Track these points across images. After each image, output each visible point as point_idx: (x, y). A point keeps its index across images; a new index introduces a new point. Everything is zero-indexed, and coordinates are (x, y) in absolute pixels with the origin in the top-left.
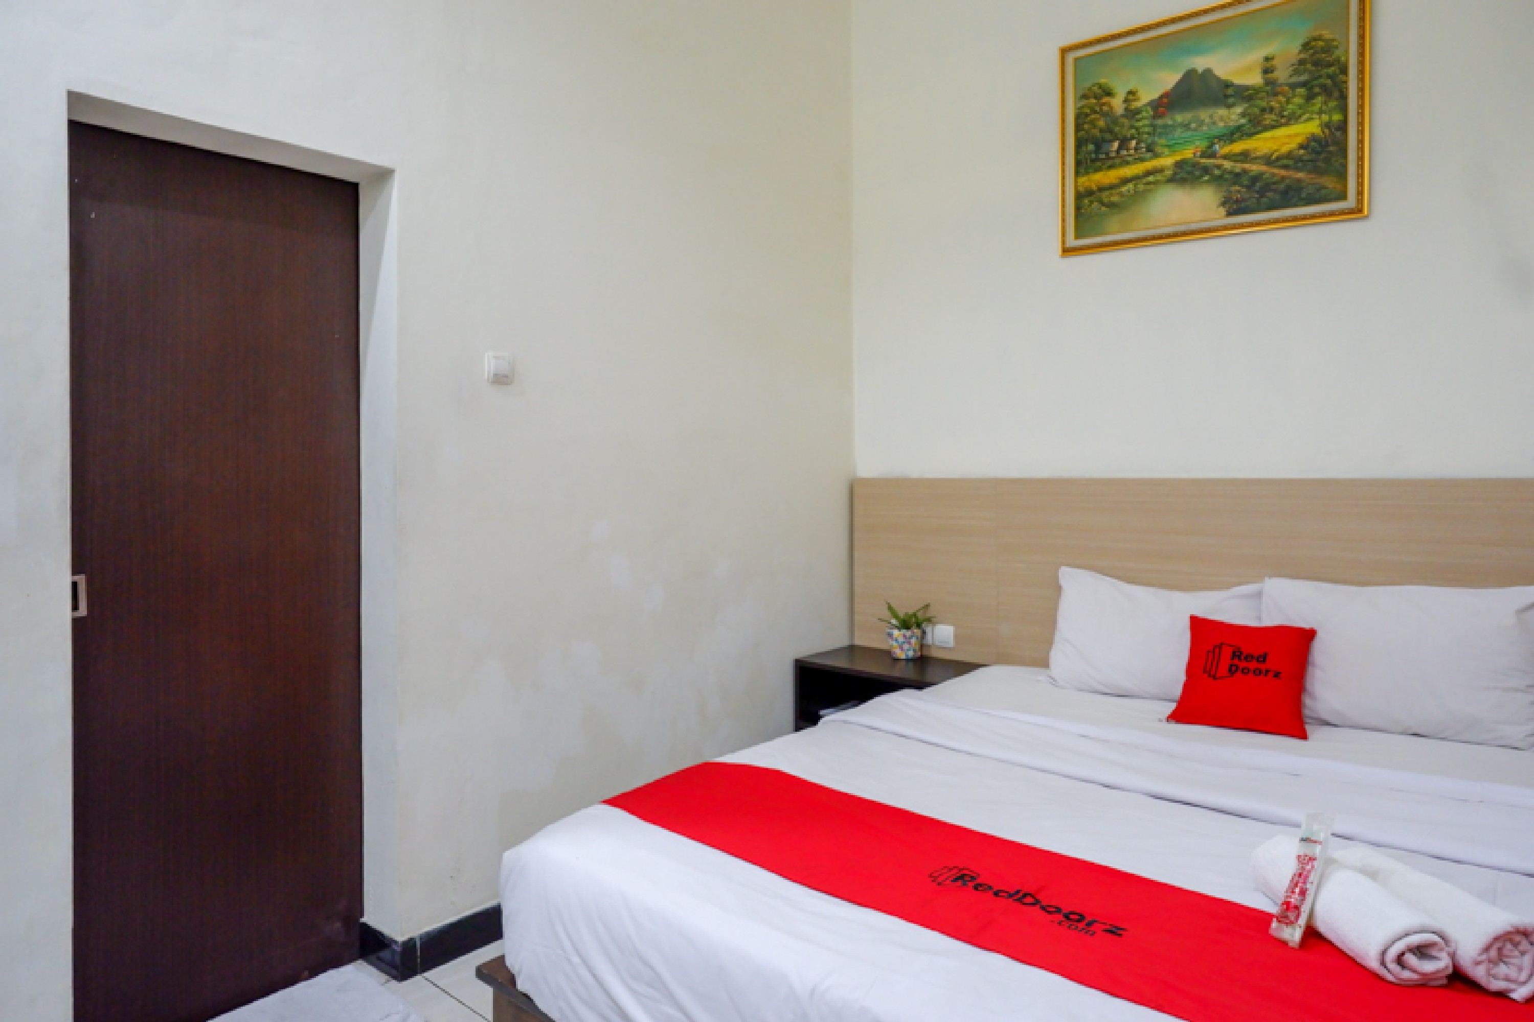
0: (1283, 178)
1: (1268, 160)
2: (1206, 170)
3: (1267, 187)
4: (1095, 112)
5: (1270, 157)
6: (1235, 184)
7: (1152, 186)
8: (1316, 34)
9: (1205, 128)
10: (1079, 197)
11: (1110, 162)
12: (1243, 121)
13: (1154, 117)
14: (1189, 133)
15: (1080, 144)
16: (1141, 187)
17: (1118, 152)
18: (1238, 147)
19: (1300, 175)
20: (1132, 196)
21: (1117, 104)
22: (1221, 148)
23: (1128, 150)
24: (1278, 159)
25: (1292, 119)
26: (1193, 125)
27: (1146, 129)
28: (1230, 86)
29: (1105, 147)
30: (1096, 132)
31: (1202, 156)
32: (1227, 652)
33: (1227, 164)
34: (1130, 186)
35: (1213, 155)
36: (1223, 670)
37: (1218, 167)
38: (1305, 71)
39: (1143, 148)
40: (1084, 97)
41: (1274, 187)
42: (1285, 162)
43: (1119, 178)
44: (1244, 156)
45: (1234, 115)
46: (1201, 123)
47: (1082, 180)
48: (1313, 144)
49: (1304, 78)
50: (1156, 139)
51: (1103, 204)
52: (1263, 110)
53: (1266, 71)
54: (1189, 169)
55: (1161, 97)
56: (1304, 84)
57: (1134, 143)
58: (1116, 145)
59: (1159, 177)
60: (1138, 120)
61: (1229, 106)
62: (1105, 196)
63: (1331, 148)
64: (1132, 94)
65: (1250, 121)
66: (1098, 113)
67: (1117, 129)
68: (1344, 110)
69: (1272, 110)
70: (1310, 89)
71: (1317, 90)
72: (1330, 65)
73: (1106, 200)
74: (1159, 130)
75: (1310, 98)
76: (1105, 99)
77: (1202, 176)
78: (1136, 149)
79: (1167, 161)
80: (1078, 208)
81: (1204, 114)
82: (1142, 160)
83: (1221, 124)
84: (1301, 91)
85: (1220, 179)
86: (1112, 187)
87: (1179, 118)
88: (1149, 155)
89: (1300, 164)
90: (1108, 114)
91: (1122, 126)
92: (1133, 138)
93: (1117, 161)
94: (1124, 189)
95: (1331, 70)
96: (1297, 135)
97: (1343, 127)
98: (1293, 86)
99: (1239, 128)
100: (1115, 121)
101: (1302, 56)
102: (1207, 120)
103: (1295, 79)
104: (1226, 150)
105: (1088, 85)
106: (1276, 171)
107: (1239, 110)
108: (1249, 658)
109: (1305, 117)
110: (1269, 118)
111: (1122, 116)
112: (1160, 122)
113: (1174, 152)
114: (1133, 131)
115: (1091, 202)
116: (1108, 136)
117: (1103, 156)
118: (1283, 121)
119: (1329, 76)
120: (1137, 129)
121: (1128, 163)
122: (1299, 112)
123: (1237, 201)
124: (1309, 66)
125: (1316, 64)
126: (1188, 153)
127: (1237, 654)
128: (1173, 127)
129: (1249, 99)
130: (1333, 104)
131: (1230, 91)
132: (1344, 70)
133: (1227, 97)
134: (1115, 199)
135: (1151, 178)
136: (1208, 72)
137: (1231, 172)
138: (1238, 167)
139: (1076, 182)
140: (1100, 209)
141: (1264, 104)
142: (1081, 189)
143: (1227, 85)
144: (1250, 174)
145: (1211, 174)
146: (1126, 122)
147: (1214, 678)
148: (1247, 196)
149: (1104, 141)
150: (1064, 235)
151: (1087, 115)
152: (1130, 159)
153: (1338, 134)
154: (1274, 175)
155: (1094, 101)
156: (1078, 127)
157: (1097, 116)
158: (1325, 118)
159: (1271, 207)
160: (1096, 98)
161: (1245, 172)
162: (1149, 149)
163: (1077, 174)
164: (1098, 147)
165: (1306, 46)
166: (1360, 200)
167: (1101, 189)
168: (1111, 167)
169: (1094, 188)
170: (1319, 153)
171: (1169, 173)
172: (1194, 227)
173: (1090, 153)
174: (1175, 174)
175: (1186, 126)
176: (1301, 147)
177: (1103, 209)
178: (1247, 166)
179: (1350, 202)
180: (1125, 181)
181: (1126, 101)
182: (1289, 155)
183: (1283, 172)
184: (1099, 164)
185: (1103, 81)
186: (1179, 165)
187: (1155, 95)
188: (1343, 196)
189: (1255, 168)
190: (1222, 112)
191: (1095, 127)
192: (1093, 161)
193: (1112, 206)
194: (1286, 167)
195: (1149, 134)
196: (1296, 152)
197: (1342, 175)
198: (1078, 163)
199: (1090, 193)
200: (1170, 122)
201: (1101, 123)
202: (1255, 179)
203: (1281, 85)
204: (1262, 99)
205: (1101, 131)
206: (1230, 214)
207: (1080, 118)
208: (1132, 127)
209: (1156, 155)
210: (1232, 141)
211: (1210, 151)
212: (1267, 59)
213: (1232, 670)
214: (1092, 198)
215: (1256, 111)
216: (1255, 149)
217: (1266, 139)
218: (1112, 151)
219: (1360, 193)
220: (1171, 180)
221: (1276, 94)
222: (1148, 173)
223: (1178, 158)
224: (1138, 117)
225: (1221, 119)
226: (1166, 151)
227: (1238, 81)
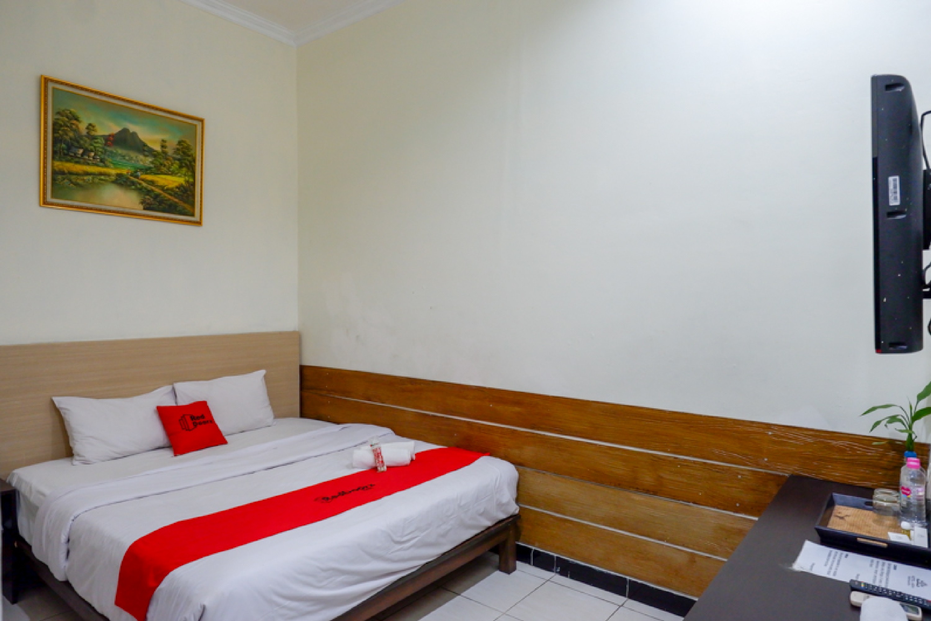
0: (169, 200)
1: (162, 188)
2: (133, 183)
3: (161, 202)
4: (67, 126)
5: (164, 187)
6: (148, 195)
7: (104, 182)
8: (184, 139)
9: (133, 162)
10: (54, 173)
11: (77, 160)
12: (152, 166)
13: (106, 144)
14: (124, 161)
15: (55, 141)
16: (96, 180)
17: (83, 155)
18: (150, 177)
19: (176, 200)
20: (91, 183)
21: (83, 127)
22: (142, 174)
23: (89, 156)
24: (168, 189)
25: (173, 174)
26: (127, 158)
27: (100, 150)
28: (146, 146)
29: (73, 149)
30: (67, 138)
31: (132, 175)
32: (188, 418)
33: (144, 184)
34: (90, 177)
35: (137, 177)
36: (191, 426)
37: (140, 184)
38: (179, 154)
39: (98, 159)
40: (58, 113)
41: (165, 202)
42: (170, 192)
43: (82, 170)
44: (152, 183)
45: (148, 161)
46: (131, 159)
47: (57, 163)
48: (182, 188)
49: (179, 157)
50: (106, 157)
51: (72, 183)
52: (161, 164)
53: (163, 147)
54: (124, 180)
55: (110, 136)
56: (179, 160)
57: (92, 154)
58: (81, 151)
59: (107, 178)
60: (96, 143)
61: (146, 156)
62: (73, 177)
63: (189, 192)
64: (90, 127)
65: (155, 167)
66: (69, 127)
67: (82, 142)
68: (194, 176)
69: (165, 166)
70: (181, 163)
71: (184, 165)
72: (189, 156)
73: (74, 181)
74: (108, 153)
75: (181, 167)
76: (75, 122)
77: (130, 186)
78: (94, 158)
79: (113, 172)
80: (54, 180)
81: (133, 154)
82: (97, 165)
83: (141, 163)
84: (177, 162)
85: (140, 190)
86: (77, 174)
87: (120, 151)
88: (101, 164)
89: (176, 195)
90: (76, 131)
91: (86, 142)
92: (92, 151)
93: (82, 160)
94: (86, 178)
95: (190, 158)
96: (175, 182)
97: (193, 184)
98: (175, 159)
99: (150, 168)
100: (81, 137)
101: (178, 147)
102: (134, 158)
103: (175, 156)
104: (144, 176)
105: (63, 108)
106: (167, 195)
107: (150, 159)
108: (198, 418)
109: (179, 174)
110: (164, 169)
111: (85, 136)
112: (109, 149)
113: (116, 168)
114: (92, 147)
115: (64, 179)
116: (76, 144)
117: (72, 154)
118: (170, 173)
119: (188, 160)
120: (95, 147)
121: (88, 164)
122: (176, 171)
123: (148, 204)
124: (181, 153)
125: (184, 153)
126: (124, 172)
127: (192, 418)
128: (116, 155)
129: (155, 156)
130: (190, 173)
131: (146, 148)
132: (194, 160)
133: (144, 151)
134: (80, 182)
135: (102, 177)
136: (134, 135)
137: (146, 188)
138: (150, 187)
139: (53, 164)
140: (70, 185)
141: (162, 161)
142: (57, 169)
143: (145, 145)
144: (155, 193)
145: (136, 186)
146: (88, 141)
147: (190, 430)
148: (153, 202)
149: (72, 145)
150: (45, 194)
151: (61, 126)
152: (90, 162)
153: (192, 187)
154: (165, 197)
155: (66, 119)
156: (55, 131)
157: (69, 129)
158: (187, 178)
159: (164, 211)
160: (67, 117)
161: (152, 191)
162: (102, 161)
163: (53, 158)
164: (69, 148)
165: (180, 143)
166: (201, 219)
167: (71, 173)
168: (77, 162)
169: (66, 171)
170: (184, 193)
171: (113, 178)
172: (127, 210)
173: (63, 149)
174: (117, 180)
175: (124, 157)
176: (177, 187)
177: (71, 185)
178: (153, 188)
179: (196, 218)
180: (87, 174)
181: (87, 128)
182: (172, 189)
183: (170, 197)
184: (69, 158)
185: (72, 110)
186: (119, 176)
187: (107, 133)
188: (193, 215)
189: (158, 191)
190: (141, 157)
191: (67, 135)
192: (65, 154)
193: (77, 184)
194: (170, 195)
195: (102, 152)
196: (175, 189)
197: (193, 205)
198: (54, 153)
199: (62, 173)
200: (115, 151)
201: (71, 134)
202: (157, 196)
203: (169, 156)
204: (161, 159)
205: (71, 139)
206: (145, 209)
207: (56, 126)
208: (91, 145)
209: (106, 166)
210: (147, 174)
211: (135, 174)
212: (163, 141)
213: (195, 425)
214: (64, 176)
215: (158, 163)
216: (157, 181)
217: (162, 179)
218: (79, 154)
219: (201, 216)
220: (115, 182)
221: (167, 159)
222: (101, 174)
223: (118, 172)
224: (96, 141)
225: (141, 160)
226: (112, 166)
227: (150, 145)
